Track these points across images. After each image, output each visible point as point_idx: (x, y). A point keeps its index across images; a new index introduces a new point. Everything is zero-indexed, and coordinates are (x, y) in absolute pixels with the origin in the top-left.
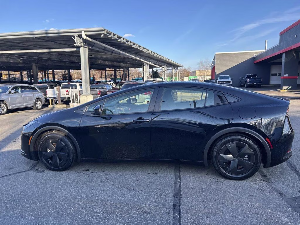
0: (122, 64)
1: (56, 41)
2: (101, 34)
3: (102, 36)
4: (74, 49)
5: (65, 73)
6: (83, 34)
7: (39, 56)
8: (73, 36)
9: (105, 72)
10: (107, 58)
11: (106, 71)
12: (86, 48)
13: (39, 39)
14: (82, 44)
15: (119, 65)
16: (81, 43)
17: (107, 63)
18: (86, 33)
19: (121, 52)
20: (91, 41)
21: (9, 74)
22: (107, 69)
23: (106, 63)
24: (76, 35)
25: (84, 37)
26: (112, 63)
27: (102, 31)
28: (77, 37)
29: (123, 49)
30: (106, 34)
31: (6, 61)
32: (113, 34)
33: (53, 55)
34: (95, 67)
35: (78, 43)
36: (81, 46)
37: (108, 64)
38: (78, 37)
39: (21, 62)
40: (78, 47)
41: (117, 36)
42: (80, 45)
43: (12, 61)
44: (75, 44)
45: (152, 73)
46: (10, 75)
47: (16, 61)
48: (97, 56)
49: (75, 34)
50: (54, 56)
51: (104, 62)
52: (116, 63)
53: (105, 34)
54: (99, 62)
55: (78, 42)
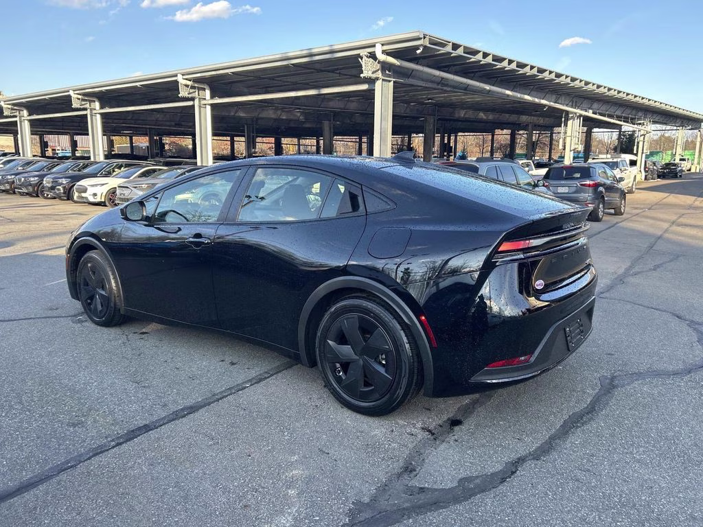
0: (524, 118)
1: (337, 69)
2: (417, 48)
3: (418, 52)
4: (365, 87)
5: (402, 141)
6: (378, 50)
7: (322, 106)
8: (359, 56)
9: (490, 137)
10: (477, 103)
11: (493, 136)
12: (390, 81)
13: (300, 69)
14: (379, 74)
15: (516, 119)
16: (378, 70)
17: (482, 115)
18: (385, 48)
19: (488, 87)
20: (399, 66)
21: (299, 145)
22: (498, 131)
23: (480, 117)
24: (366, 53)
25: (381, 57)
26: (497, 116)
27: (420, 39)
28: (367, 59)
29: (502, 81)
30: (429, 45)
31: (273, 116)
32: (451, 44)
33: (352, 101)
34: (462, 127)
35: (370, 72)
36: (377, 79)
37: (485, 117)
38: (370, 57)
39: (301, 118)
40: (372, 81)
41: (465, 48)
42: (374, 76)
43: (284, 118)
44: (362, 75)
45: (619, 138)
46: (301, 147)
47: (292, 117)
48: (451, 100)
49: (363, 53)
50: (355, 103)
51: (476, 114)
52: (507, 115)
53: (425, 47)
54: (462, 114)
55: (369, 68)
